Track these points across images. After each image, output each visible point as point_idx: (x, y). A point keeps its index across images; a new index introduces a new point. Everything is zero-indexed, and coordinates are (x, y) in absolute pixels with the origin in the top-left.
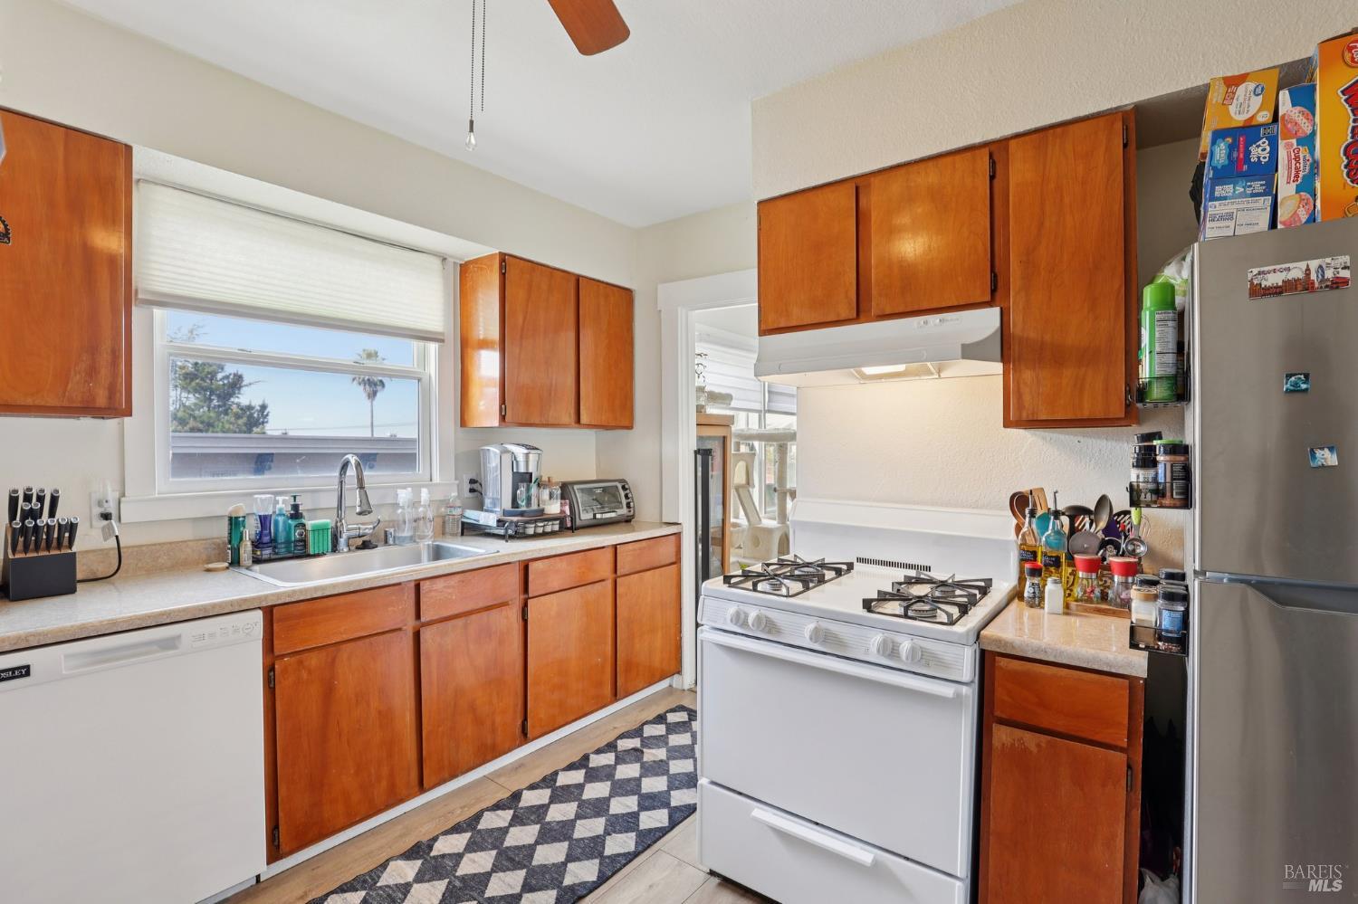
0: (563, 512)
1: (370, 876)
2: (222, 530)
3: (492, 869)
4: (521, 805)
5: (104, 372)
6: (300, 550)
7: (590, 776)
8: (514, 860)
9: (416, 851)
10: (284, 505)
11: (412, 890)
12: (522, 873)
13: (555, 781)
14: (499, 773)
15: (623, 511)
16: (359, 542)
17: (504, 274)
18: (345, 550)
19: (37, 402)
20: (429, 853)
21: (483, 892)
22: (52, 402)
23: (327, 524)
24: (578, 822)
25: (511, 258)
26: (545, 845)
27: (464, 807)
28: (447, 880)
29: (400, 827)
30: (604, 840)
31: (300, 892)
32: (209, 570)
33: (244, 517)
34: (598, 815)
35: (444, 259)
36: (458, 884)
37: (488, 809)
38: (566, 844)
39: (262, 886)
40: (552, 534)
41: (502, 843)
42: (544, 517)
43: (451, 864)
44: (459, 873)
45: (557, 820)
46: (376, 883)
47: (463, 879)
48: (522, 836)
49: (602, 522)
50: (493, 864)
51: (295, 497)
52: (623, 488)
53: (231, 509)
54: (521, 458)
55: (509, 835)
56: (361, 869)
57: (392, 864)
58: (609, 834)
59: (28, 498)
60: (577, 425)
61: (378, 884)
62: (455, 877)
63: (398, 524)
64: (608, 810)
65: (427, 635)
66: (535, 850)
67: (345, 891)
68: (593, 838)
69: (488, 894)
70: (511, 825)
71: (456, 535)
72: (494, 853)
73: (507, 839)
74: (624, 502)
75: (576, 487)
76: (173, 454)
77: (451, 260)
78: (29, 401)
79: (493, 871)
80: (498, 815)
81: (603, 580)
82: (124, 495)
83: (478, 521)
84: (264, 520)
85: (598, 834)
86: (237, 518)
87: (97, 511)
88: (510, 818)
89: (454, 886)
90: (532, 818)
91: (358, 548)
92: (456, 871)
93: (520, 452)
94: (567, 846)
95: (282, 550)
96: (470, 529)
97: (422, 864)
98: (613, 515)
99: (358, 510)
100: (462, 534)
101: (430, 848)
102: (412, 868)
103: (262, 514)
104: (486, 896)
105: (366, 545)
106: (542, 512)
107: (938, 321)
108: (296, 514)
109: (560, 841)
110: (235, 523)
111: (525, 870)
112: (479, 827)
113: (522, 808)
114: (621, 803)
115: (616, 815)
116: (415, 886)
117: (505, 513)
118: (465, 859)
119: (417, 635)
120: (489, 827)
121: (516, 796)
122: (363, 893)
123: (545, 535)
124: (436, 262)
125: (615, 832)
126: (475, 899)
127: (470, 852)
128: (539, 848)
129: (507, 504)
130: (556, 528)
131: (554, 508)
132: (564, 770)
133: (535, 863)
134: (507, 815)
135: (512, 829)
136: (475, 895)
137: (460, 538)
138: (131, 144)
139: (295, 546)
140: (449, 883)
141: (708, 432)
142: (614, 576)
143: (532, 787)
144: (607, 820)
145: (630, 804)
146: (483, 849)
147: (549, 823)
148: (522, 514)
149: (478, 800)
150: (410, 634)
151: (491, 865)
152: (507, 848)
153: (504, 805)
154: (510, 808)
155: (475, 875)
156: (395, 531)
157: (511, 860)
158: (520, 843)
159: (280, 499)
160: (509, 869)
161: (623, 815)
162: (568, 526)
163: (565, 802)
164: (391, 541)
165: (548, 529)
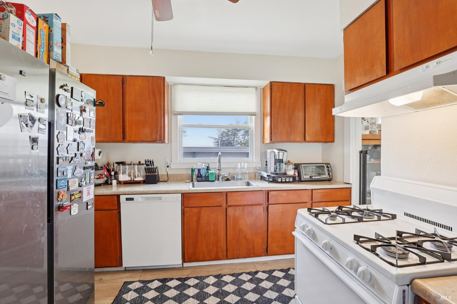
0: (294, 174)
1: (204, 278)
2: (190, 172)
3: (232, 292)
4: (256, 276)
5: (159, 132)
6: (207, 179)
7: (285, 276)
8: (240, 293)
9: (219, 276)
10: (204, 166)
11: (209, 287)
12: (239, 298)
13: (272, 273)
14: (257, 263)
15: (326, 176)
16: (226, 178)
17: (272, 89)
18: (221, 180)
19: (147, 140)
20: (221, 278)
21: (224, 298)
22: (150, 140)
23: (214, 172)
24: (269, 291)
25: (274, 83)
26: (253, 293)
27: (241, 269)
28: (219, 289)
29: (221, 267)
30: (272, 302)
31: (188, 274)
32: (186, 182)
33: (195, 169)
34: (277, 291)
35: (256, 88)
36: (220, 291)
37: (245, 273)
38: (259, 296)
39: (184, 268)
40: (289, 182)
41: (241, 285)
42: (287, 176)
43: (223, 285)
44: (223, 288)
45: (263, 286)
46: (203, 280)
47: (223, 291)
48: (249, 286)
49: (315, 180)
50: (234, 291)
51: (208, 164)
52: (327, 167)
53: (192, 166)
54: (277, 154)
55: (245, 284)
56: (203, 274)
57: (210, 276)
58: (275, 301)
59: (148, 161)
60: (305, 141)
61: (203, 281)
62: (222, 289)
63: (237, 174)
64: (282, 292)
65: (229, 210)
66: (248, 293)
67: (196, 279)
68: (269, 299)
69: (225, 299)
70: (248, 281)
71: (259, 179)
72: (237, 287)
73: (244, 285)
74: (327, 173)
75: (302, 165)
76: (184, 152)
77: (258, 88)
78: (146, 140)
79: (232, 293)
80: (247, 276)
81: (306, 203)
82: (171, 162)
83: (263, 175)
84: (199, 170)
85: (272, 298)
86: (193, 169)
87: (166, 165)
88: (250, 278)
89: (219, 292)
90: (256, 282)
91: (225, 180)
92: (223, 287)
93: (276, 151)
94: (258, 297)
95: (204, 179)
96: (262, 178)
97: (217, 281)
98: (318, 177)
99: (217, 168)
100: (261, 179)
101: (222, 277)
102: (214, 280)
103: (198, 168)
104: (224, 299)
105: (228, 180)
106: (285, 174)
107: (435, 63)
108: (208, 169)
109: (258, 294)
110: (193, 170)
111: (240, 298)
112: (239, 277)
113: (255, 277)
114: (289, 292)
115: (284, 295)
116: (211, 286)
117: (272, 173)
118: (228, 285)
119: (226, 209)
120: (242, 279)
121: (257, 272)
122: (199, 281)
123: (286, 182)
124: (254, 89)
125: (278, 301)
126: (221, 299)
127: (231, 284)
128: (250, 293)
129: (273, 171)
130: (291, 180)
131: (291, 172)
132: (278, 270)
133: (245, 297)
134: (250, 277)
135: (247, 283)
136: (222, 297)
137: (260, 180)
138: (164, 76)
139: (207, 178)
140: (219, 290)
141: (366, 143)
142: (311, 202)
143: (263, 272)
144: (279, 295)
145: (292, 293)
146: (234, 285)
147: (259, 286)
148: (276, 174)
149: (246, 269)
150: (225, 209)
151: (233, 291)
152: (241, 288)
153: (251, 274)
154: (252, 276)
155: (227, 291)
156: (236, 176)
157: (239, 292)
158: (246, 288)
159: (203, 164)
160: (236, 295)
161: (286, 296)
162: (297, 179)
163: (270, 282)
164: (235, 179)
165: (287, 180)
